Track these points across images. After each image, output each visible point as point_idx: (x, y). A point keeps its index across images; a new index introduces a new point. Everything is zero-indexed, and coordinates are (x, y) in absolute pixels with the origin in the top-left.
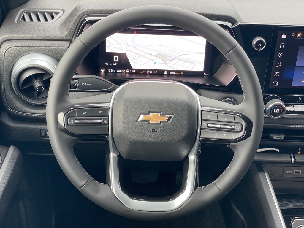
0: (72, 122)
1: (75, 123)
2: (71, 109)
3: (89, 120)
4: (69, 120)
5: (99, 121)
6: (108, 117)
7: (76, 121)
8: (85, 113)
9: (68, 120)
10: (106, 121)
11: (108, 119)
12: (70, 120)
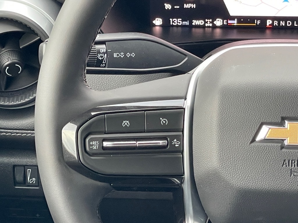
0: (95, 145)
1: (104, 148)
2: (93, 114)
3: (137, 141)
4: (89, 142)
5: (161, 143)
6: (181, 133)
7: (106, 144)
8: (126, 123)
9: (87, 140)
10: (176, 143)
11: (181, 139)
12: (92, 140)
